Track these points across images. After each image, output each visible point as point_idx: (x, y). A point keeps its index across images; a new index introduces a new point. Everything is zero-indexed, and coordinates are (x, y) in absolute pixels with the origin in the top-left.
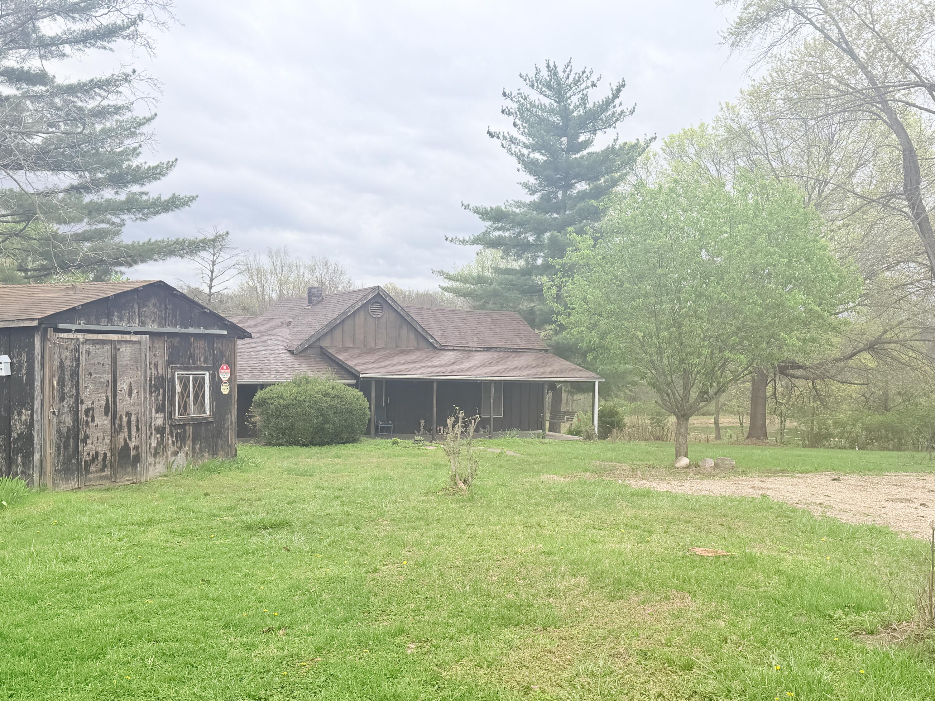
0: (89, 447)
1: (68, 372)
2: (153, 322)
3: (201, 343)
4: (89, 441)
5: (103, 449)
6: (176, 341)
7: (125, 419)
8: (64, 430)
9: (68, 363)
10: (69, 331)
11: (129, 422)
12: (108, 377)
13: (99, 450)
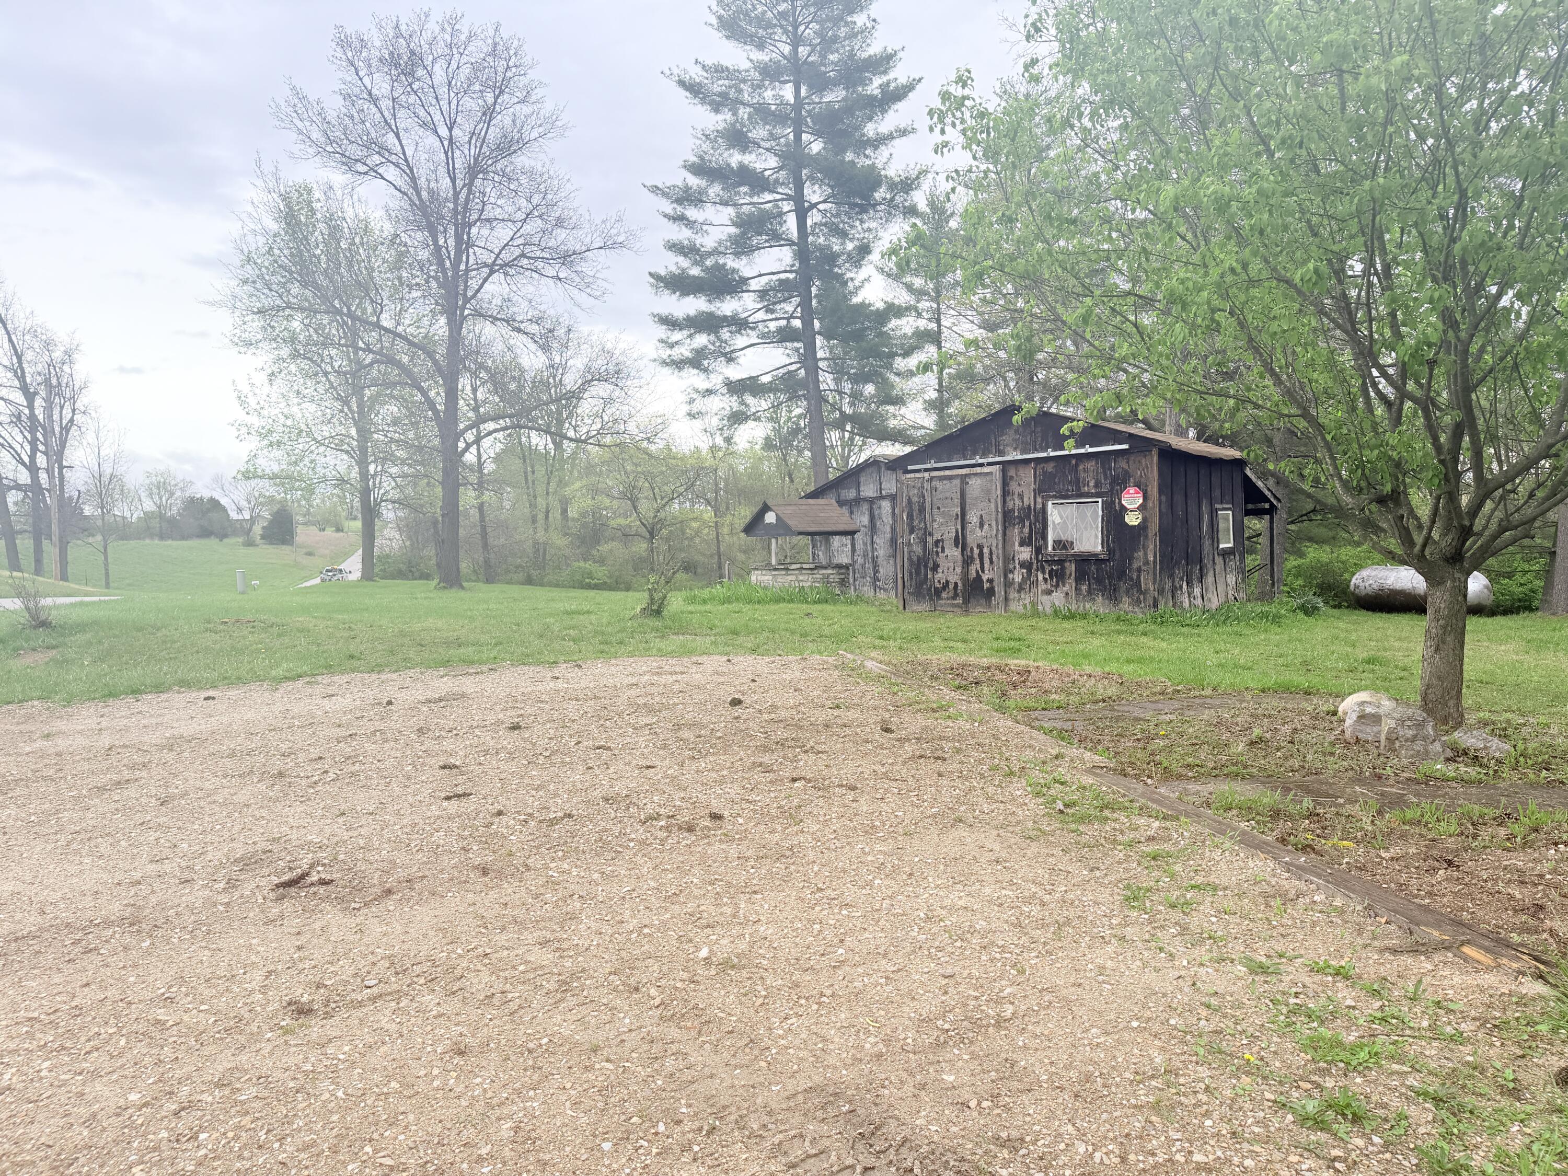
0: (940, 575)
1: (916, 507)
2: (1015, 449)
3: (1091, 465)
4: (940, 570)
5: (954, 578)
6: (1050, 467)
7: (976, 551)
8: (915, 558)
9: (915, 499)
10: (918, 471)
11: (981, 555)
12: (958, 510)
13: (950, 579)
